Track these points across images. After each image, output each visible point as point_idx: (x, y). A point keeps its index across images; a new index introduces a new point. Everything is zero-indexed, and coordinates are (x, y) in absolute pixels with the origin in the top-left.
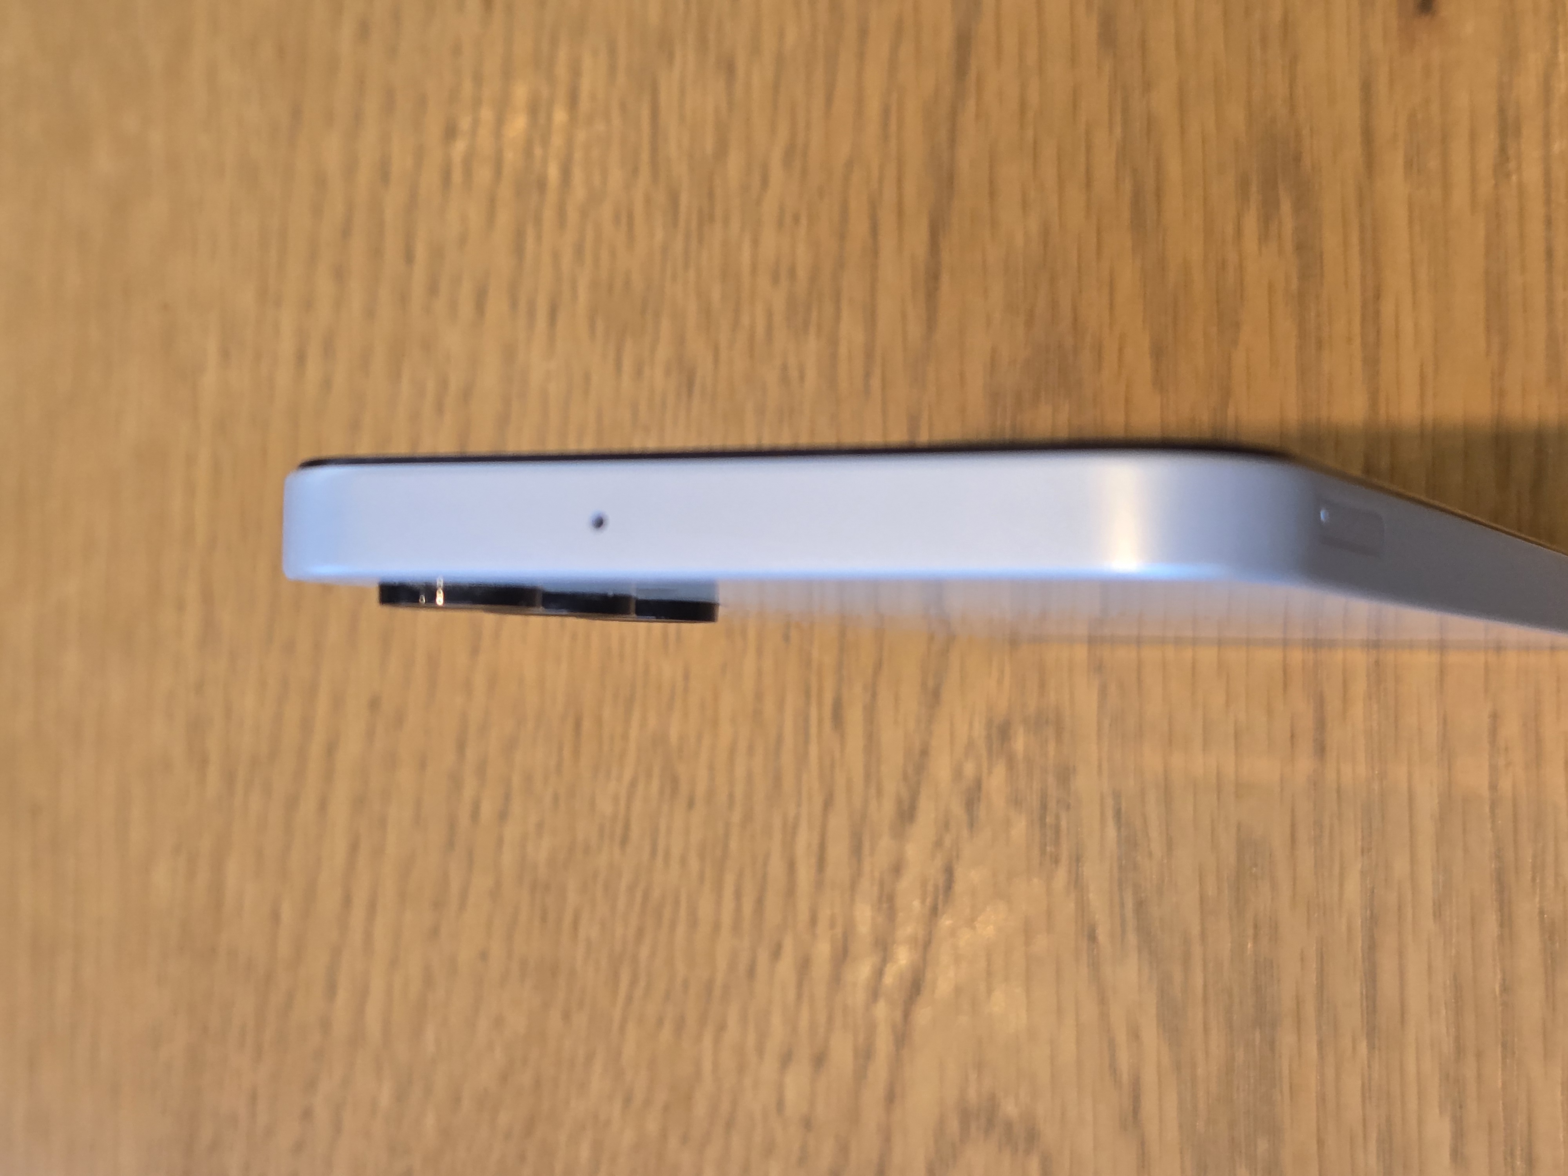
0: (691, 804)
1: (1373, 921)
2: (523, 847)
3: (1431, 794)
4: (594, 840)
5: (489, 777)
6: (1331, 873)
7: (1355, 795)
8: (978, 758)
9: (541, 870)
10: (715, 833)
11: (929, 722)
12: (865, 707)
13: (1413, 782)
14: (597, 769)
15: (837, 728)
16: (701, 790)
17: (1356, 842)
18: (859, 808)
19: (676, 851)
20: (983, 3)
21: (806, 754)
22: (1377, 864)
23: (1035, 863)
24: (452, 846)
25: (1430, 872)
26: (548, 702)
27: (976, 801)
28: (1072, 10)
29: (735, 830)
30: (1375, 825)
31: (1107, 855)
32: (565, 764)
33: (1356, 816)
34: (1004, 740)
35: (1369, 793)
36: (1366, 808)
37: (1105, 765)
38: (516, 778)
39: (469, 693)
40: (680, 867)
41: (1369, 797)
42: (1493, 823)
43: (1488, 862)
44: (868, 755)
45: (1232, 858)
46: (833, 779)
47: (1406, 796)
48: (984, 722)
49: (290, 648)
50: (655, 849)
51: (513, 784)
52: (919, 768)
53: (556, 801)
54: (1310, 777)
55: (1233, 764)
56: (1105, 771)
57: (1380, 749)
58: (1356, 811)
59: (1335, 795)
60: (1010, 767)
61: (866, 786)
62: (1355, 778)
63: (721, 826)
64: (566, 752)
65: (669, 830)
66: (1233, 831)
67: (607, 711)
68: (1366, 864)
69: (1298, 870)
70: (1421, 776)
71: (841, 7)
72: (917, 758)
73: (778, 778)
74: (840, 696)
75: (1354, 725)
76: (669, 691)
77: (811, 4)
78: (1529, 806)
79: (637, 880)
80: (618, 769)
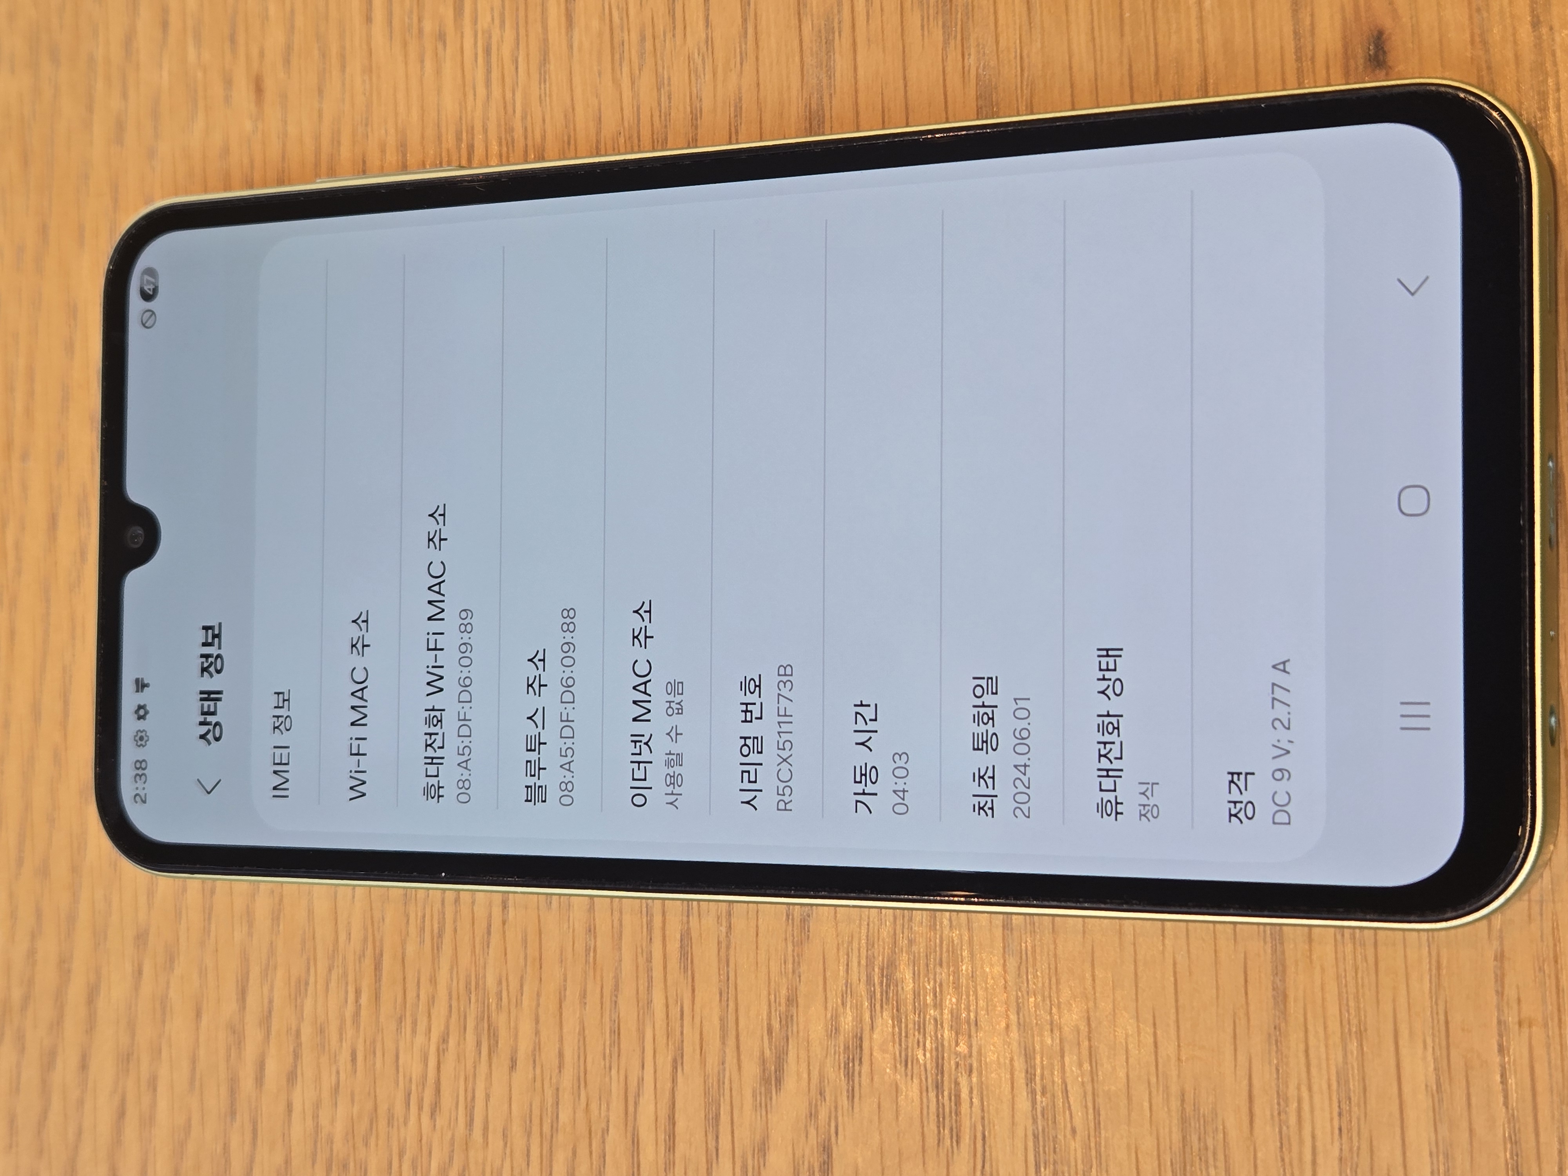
0: (513, 1065)
2: (316, 1117)
3: (1424, 1058)
4: (399, 1109)
5: (274, 1028)
6: (1301, 1160)
7: (1328, 1059)
8: (858, 1007)
9: (338, 1145)
10: (543, 1101)
11: (797, 963)
12: (719, 943)
13: (1401, 1043)
14: (400, 1020)
15: (686, 970)
16: (524, 1047)
17: (1332, 1119)
18: (716, 1071)
19: (496, 1125)
20: (838, 74)
21: (650, 1002)
22: (1359, 1148)
23: (931, 1141)
24: (233, 1113)
25: (1427, 1159)
26: (342, 937)
27: (857, 1063)
28: (944, 80)
29: (566, 1098)
30: (1354, 1099)
31: (1020, 1132)
32: (364, 1013)
33: (1329, 1086)
34: (888, 986)
35: (1345, 1056)
36: (1342, 1079)
37: (1013, 1017)
38: (307, 1031)
39: (251, 924)
40: (501, 1143)
41: (1345, 1063)
42: (1506, 1097)
43: (1501, 1148)
44: (724, 1004)
45: (1176, 1137)
46: (682, 1033)
47: (1393, 1062)
48: (863, 962)
49: (44, 871)
50: (472, 1120)
51: (304, 1038)
52: (787, 1020)
53: (354, 1059)
54: (1269, 1035)
55: (1173, 1017)
56: (1014, 1027)
57: (1357, 1001)
58: (1329, 1079)
59: (1303, 1060)
60: (897, 1019)
61: (724, 1043)
62: (1327, 1038)
63: (549, 1093)
64: (364, 1000)
65: (488, 1097)
66: (1175, 1104)
67: (411, 949)
68: (1345, 1147)
69: (1259, 1155)
70: (1411, 1033)
71: (669, 85)
72: (783, 1008)
73: (616, 1032)
74: (689, 929)
75: (1323, 970)
76: (484, 925)
77: (633, 83)
78: (1550, 1075)
79: (451, 1158)
80: (425, 1020)
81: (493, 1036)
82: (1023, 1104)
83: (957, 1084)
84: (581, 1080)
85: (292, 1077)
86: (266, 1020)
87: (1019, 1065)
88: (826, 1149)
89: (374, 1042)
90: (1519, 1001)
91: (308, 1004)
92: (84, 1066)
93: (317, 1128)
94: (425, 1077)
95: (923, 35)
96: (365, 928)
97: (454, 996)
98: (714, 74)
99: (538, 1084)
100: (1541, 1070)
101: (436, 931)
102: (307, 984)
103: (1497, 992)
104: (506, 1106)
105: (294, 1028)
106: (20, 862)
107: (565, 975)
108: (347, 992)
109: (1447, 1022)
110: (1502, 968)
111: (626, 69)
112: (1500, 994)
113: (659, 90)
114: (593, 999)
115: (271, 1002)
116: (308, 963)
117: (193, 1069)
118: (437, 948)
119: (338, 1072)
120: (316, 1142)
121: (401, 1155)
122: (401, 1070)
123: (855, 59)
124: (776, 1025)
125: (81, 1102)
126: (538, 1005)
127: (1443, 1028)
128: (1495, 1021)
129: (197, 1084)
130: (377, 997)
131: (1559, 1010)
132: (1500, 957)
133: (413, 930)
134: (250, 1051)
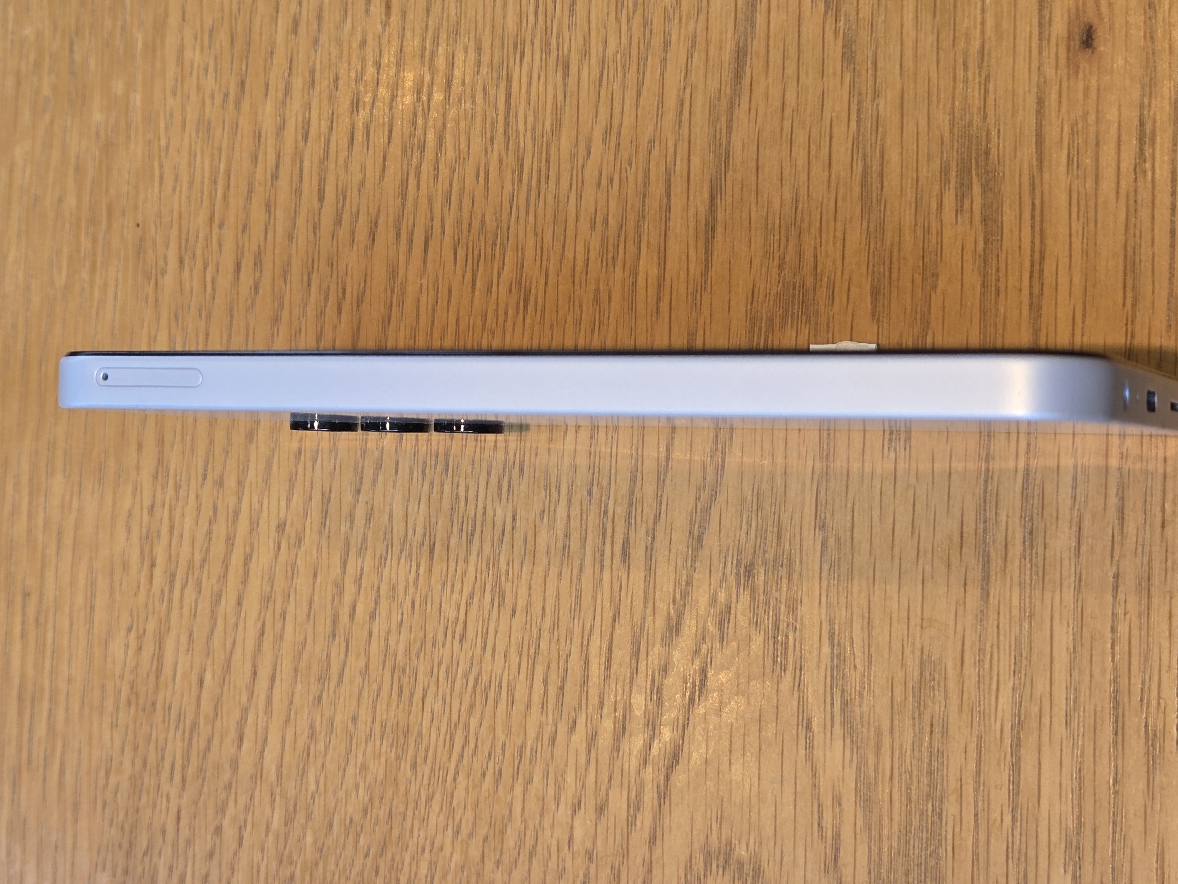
0: (513, 614)
1: (1019, 725)
2: (387, 640)
3: (1067, 633)
4: (440, 637)
5: (363, 585)
6: (990, 688)
7: (1010, 631)
8: (729, 589)
9: (400, 657)
10: (531, 636)
11: (694, 561)
12: (647, 547)
13: (1054, 623)
14: (444, 584)
15: (625, 562)
16: (521, 603)
17: (1010, 666)
18: (639, 623)
19: (501, 648)
20: (758, 26)
21: (601, 580)
22: (1025, 683)
23: (768, 670)
24: (334, 636)
25: (1064, 691)
26: (410, 532)
27: (726, 621)
28: (823, 35)
29: (545, 635)
30: (1024, 654)
31: (823, 667)
32: (421, 579)
33: (1010, 647)
34: (749, 577)
35: (1021, 630)
36: (1018, 641)
37: (824, 599)
38: (384, 588)
39: (352, 523)
40: (503, 661)
41: (1021, 633)
42: (1113, 657)
43: (1108, 686)
44: (647, 583)
45: (916, 674)
46: (620, 600)
47: (1048, 633)
48: (735, 562)
49: (220, 483)
50: (485, 646)
51: (382, 592)
52: (685, 595)
53: (413, 607)
54: (977, 615)
55: (920, 603)
56: (824, 604)
57: (1030, 597)
58: (1010, 642)
59: (995, 630)
60: (753, 598)
61: (645, 607)
62: (1011, 618)
63: (535, 631)
64: (422, 570)
65: (496, 632)
66: (918, 653)
67: (453, 541)
68: (1017, 682)
69: (965, 685)
70: (1061, 618)
71: (651, 24)
72: (683, 587)
73: (579, 597)
74: (628, 538)
75: (1011, 578)
76: (501, 528)
77: (628, 21)
78: (1140, 645)
79: (471, 668)
80: (460, 584)
81: (502, 596)
82: (826, 650)
83: (787, 637)
84: (555, 625)
85: (373, 616)
86: (358, 581)
87: (826, 627)
88: (704, 672)
89: (427, 596)
90: (1125, 602)
91: (386, 572)
92: (239, 604)
93: (387, 646)
94: (457, 619)
95: (812, 6)
96: (425, 528)
97: (479, 571)
98: (680, 19)
99: (528, 626)
100: (1135, 642)
101: (470, 531)
102: (386, 559)
103: (1113, 596)
104: (508, 638)
105: (376, 586)
106: (205, 477)
107: (549, 562)
108: (411, 566)
109: (1082, 612)
110: (1117, 582)
111: (624, 12)
112: (1115, 597)
113: (644, 27)
114: (566, 576)
115: (362, 569)
116: (387, 547)
117: (310, 607)
118: (470, 542)
119: (402, 614)
120: (385, 656)
121: (440, 664)
122: (442, 614)
123: (769, 17)
124: (678, 596)
125: (237, 625)
126: (531, 578)
127: (1080, 616)
128: (1110, 614)
129: (312, 617)
130: (430, 570)
131: (1148, 608)
132: (1117, 576)
133: (455, 529)
134: (347, 599)
